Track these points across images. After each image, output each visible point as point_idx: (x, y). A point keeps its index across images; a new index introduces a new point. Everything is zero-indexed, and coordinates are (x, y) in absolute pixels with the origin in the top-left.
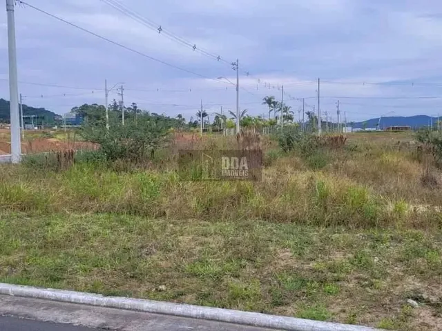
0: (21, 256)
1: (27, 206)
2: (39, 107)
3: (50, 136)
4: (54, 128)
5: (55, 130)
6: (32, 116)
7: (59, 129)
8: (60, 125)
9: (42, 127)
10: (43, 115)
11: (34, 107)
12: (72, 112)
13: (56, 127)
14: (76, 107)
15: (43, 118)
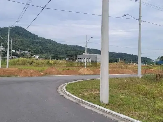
0: (146, 113)
1: (146, 94)
2: (145, 57)
3: (150, 68)
4: (151, 65)
5: (151, 66)
6: (143, 60)
7: (153, 65)
8: (153, 63)
9: (147, 64)
10: (147, 60)
11: (144, 57)
12: (158, 59)
13: (151, 64)
14: (160, 57)
15: (147, 61)
